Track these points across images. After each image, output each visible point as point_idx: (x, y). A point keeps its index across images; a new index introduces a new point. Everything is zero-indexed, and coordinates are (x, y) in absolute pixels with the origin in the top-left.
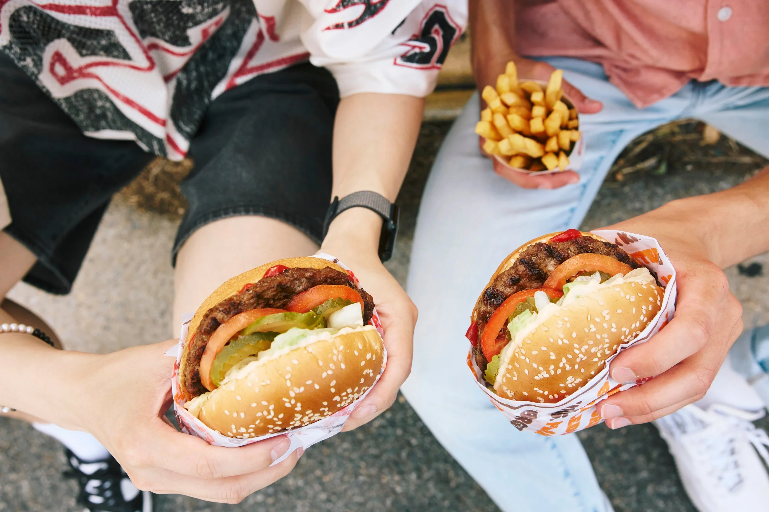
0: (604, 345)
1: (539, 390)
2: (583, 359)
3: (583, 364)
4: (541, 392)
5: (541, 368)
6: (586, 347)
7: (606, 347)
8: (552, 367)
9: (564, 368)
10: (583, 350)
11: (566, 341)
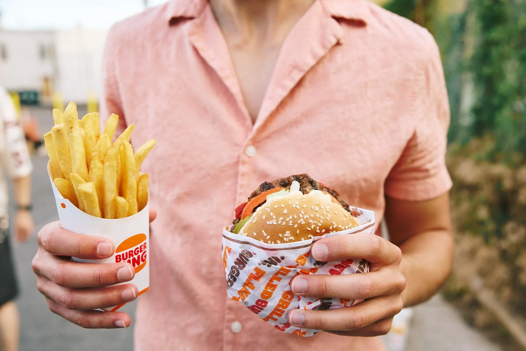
0: (318, 223)
1: (265, 233)
2: (302, 223)
3: (300, 226)
4: (265, 235)
5: (274, 217)
6: (308, 217)
7: (319, 225)
8: (282, 218)
9: (288, 222)
10: (305, 217)
11: (298, 207)
